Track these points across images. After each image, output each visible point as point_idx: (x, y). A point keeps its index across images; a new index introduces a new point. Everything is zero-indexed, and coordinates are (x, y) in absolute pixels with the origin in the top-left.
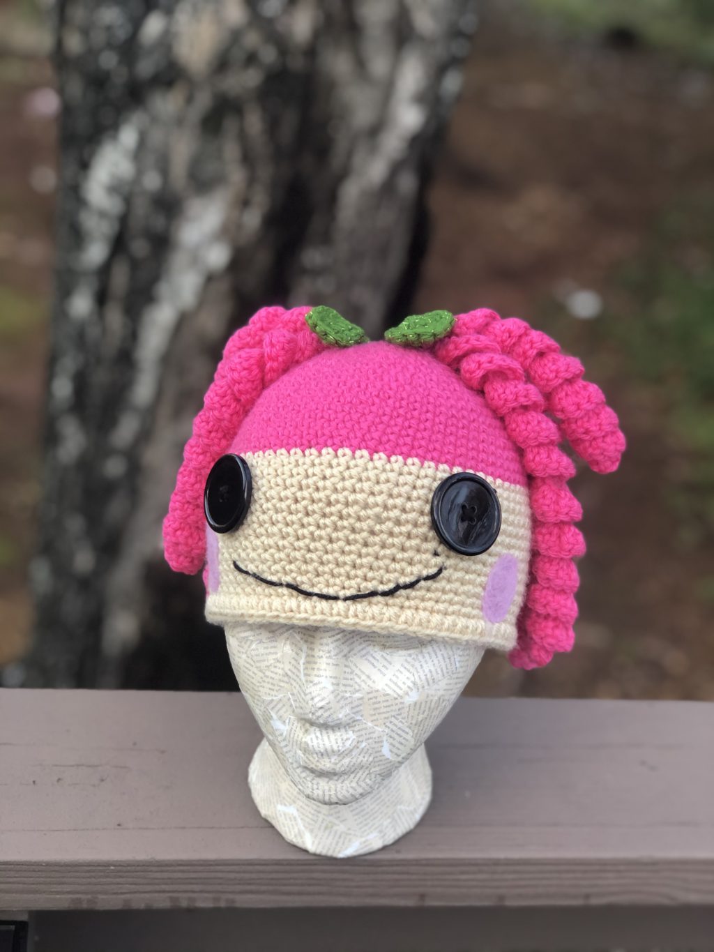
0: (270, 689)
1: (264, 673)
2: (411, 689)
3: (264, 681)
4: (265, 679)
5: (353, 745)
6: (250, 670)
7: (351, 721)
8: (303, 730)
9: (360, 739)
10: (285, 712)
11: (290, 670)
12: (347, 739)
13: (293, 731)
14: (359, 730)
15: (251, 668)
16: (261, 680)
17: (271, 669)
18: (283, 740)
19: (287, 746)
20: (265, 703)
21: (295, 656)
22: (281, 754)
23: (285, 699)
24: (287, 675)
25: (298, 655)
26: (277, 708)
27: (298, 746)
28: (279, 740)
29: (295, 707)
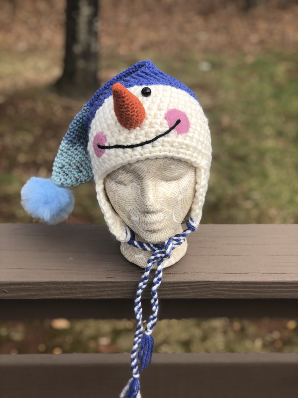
2: (180, 194)
5: (163, 218)
6: (120, 201)
7: (161, 209)
9: (165, 216)
12: (161, 216)
13: (141, 218)
14: (164, 213)
17: (128, 198)
18: (137, 223)
19: (139, 225)
20: (128, 212)
21: (136, 191)
22: (137, 229)
23: (135, 208)
24: (134, 198)
25: (137, 190)
26: (133, 212)
27: (144, 223)
28: (135, 224)
29: (140, 209)
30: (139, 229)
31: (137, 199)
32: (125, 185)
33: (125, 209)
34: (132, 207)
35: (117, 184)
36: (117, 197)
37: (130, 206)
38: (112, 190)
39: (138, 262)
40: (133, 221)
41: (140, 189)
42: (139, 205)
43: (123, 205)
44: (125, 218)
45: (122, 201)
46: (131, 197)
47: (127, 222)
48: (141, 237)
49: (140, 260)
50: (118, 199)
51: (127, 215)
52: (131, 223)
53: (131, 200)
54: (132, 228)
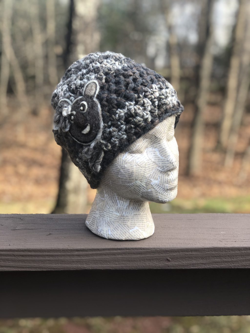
0: (149, 171)
1: (145, 167)
3: (146, 170)
4: (146, 169)
6: (139, 170)
8: (167, 176)
10: (157, 176)
11: (154, 160)
15: (139, 169)
16: (144, 171)
21: (154, 155)
24: (154, 162)
26: (153, 176)
27: (166, 183)
28: (154, 188)
29: (162, 170)
31: (157, 162)
34: (152, 171)
39: (133, 236)
40: (152, 186)
41: (158, 151)
42: (160, 166)
43: (142, 173)
44: (143, 186)
45: (141, 168)
46: (150, 162)
47: (143, 190)
48: (158, 200)
49: (135, 233)
50: (136, 168)
51: (146, 181)
52: (150, 189)
53: (151, 165)
54: (149, 194)
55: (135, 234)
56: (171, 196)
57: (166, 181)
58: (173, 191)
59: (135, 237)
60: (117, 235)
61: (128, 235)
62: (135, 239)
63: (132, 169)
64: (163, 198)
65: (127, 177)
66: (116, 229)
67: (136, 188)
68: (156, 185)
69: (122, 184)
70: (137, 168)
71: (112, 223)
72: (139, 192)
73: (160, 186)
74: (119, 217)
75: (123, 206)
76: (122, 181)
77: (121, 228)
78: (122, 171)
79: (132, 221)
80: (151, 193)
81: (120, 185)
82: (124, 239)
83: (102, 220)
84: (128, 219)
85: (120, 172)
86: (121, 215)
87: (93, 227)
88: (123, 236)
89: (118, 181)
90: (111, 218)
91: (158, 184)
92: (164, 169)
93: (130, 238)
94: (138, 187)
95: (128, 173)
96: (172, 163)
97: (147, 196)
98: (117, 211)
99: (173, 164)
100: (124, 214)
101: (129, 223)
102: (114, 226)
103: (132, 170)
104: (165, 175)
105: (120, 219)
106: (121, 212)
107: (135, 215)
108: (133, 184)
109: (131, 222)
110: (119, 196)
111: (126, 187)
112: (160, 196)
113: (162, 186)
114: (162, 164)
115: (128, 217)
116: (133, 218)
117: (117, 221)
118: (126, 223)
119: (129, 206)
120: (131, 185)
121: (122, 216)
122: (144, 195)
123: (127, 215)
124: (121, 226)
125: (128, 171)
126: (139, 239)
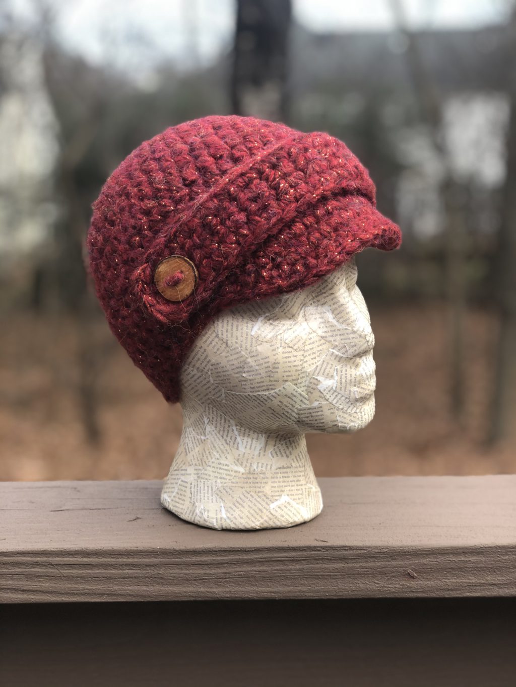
0: (312, 359)
3: (306, 356)
6: (290, 357)
8: (353, 368)
10: (331, 368)
11: (322, 332)
13: (343, 377)
16: (303, 358)
17: (308, 342)
18: (333, 394)
19: (337, 396)
20: (311, 374)
21: (321, 320)
22: (329, 410)
23: (328, 357)
24: (322, 337)
25: (323, 318)
26: (322, 371)
27: (353, 384)
28: (327, 398)
29: (343, 354)
30: (337, 405)
31: (330, 336)
32: (290, 319)
33: (304, 370)
34: (318, 359)
35: (271, 322)
36: (281, 349)
37: (315, 358)
38: (265, 340)
39: (279, 517)
40: (321, 393)
41: (330, 311)
42: (337, 346)
43: (297, 364)
44: (300, 394)
45: (295, 353)
46: (314, 338)
47: (301, 403)
48: (335, 425)
49: (283, 510)
50: (283, 353)
51: (307, 383)
52: (316, 400)
53: (316, 344)
54: (315, 412)
55: (283, 513)
56: (365, 414)
57: (353, 380)
58: (367, 403)
59: (283, 519)
60: (242, 518)
61: (267, 516)
62: (284, 524)
63: (274, 355)
64: (347, 421)
65: (264, 375)
66: (238, 505)
67: (286, 401)
68: (329, 391)
69: (251, 394)
70: (286, 353)
71: (228, 490)
72: (291, 409)
73: (339, 393)
74: (245, 476)
75: (250, 449)
76: (252, 386)
77: (249, 500)
78: (251, 361)
79: (275, 482)
80: (321, 409)
81: (245, 396)
82: (258, 528)
83: (202, 488)
84: (265, 478)
85: (245, 366)
86: (248, 471)
87: (181, 506)
88: (256, 518)
89: (243, 386)
90: (226, 479)
91: (334, 388)
92: (347, 351)
93: (272, 524)
94: (289, 397)
95: (266, 365)
96: (363, 336)
97: (311, 419)
98: (238, 461)
99: (368, 339)
100: (255, 468)
101: (267, 489)
102: (233, 497)
103: (275, 357)
104: (348, 366)
105: (246, 480)
106: (248, 465)
107: (280, 468)
108: (276, 391)
109: (273, 485)
110: (241, 426)
111: (262, 399)
112: (340, 416)
113: (343, 392)
114: (343, 341)
115: (264, 473)
116: (275, 475)
117: (240, 485)
118: (260, 488)
119: (265, 447)
120: (274, 394)
121: (250, 473)
122: (302, 416)
123: (262, 470)
124: (249, 496)
125: (266, 360)
126: (291, 523)
